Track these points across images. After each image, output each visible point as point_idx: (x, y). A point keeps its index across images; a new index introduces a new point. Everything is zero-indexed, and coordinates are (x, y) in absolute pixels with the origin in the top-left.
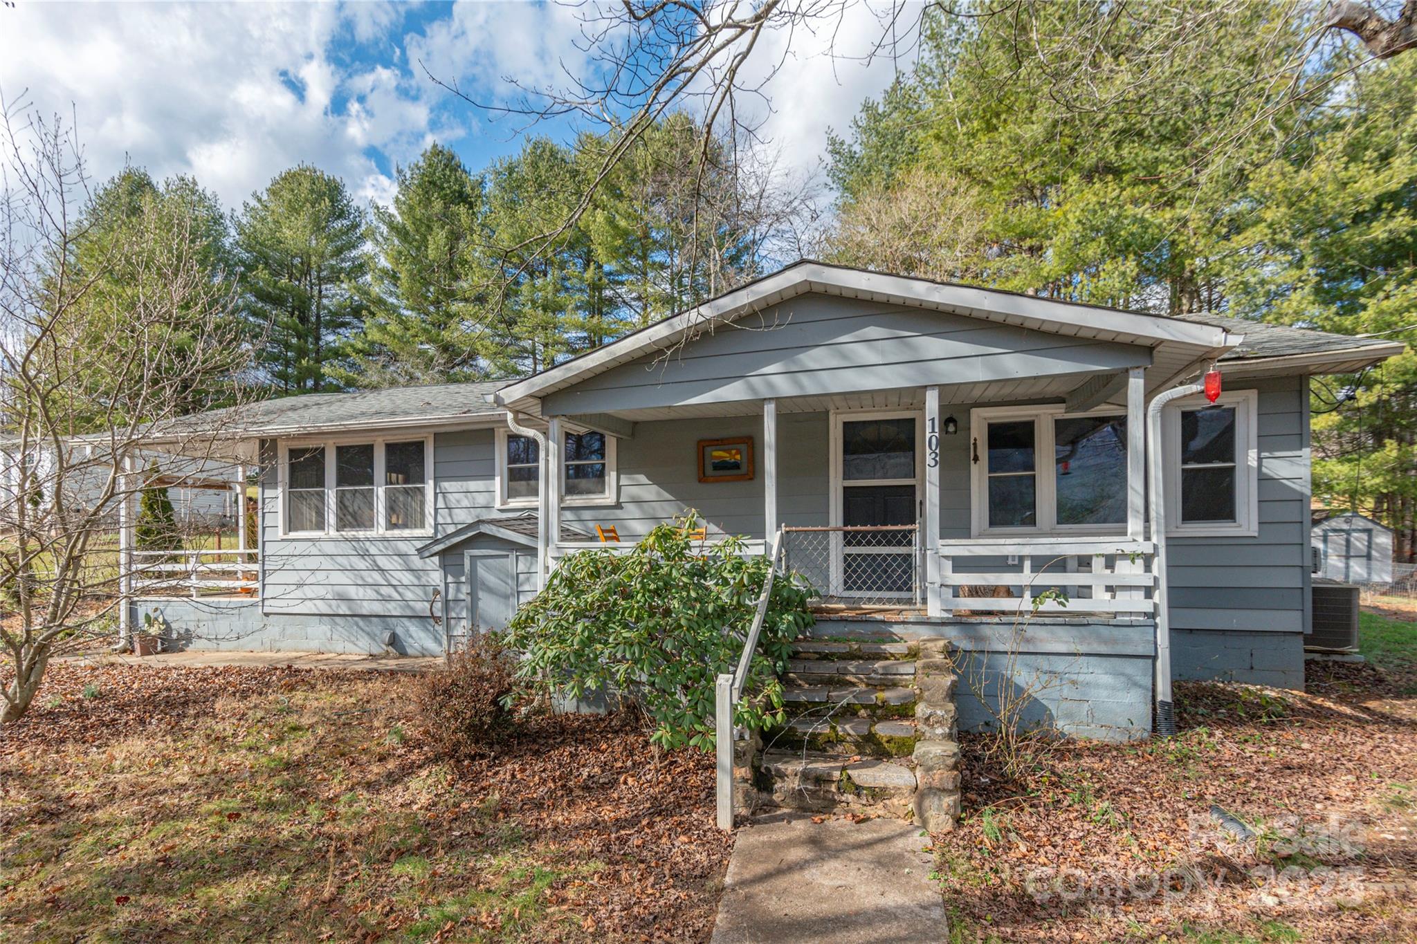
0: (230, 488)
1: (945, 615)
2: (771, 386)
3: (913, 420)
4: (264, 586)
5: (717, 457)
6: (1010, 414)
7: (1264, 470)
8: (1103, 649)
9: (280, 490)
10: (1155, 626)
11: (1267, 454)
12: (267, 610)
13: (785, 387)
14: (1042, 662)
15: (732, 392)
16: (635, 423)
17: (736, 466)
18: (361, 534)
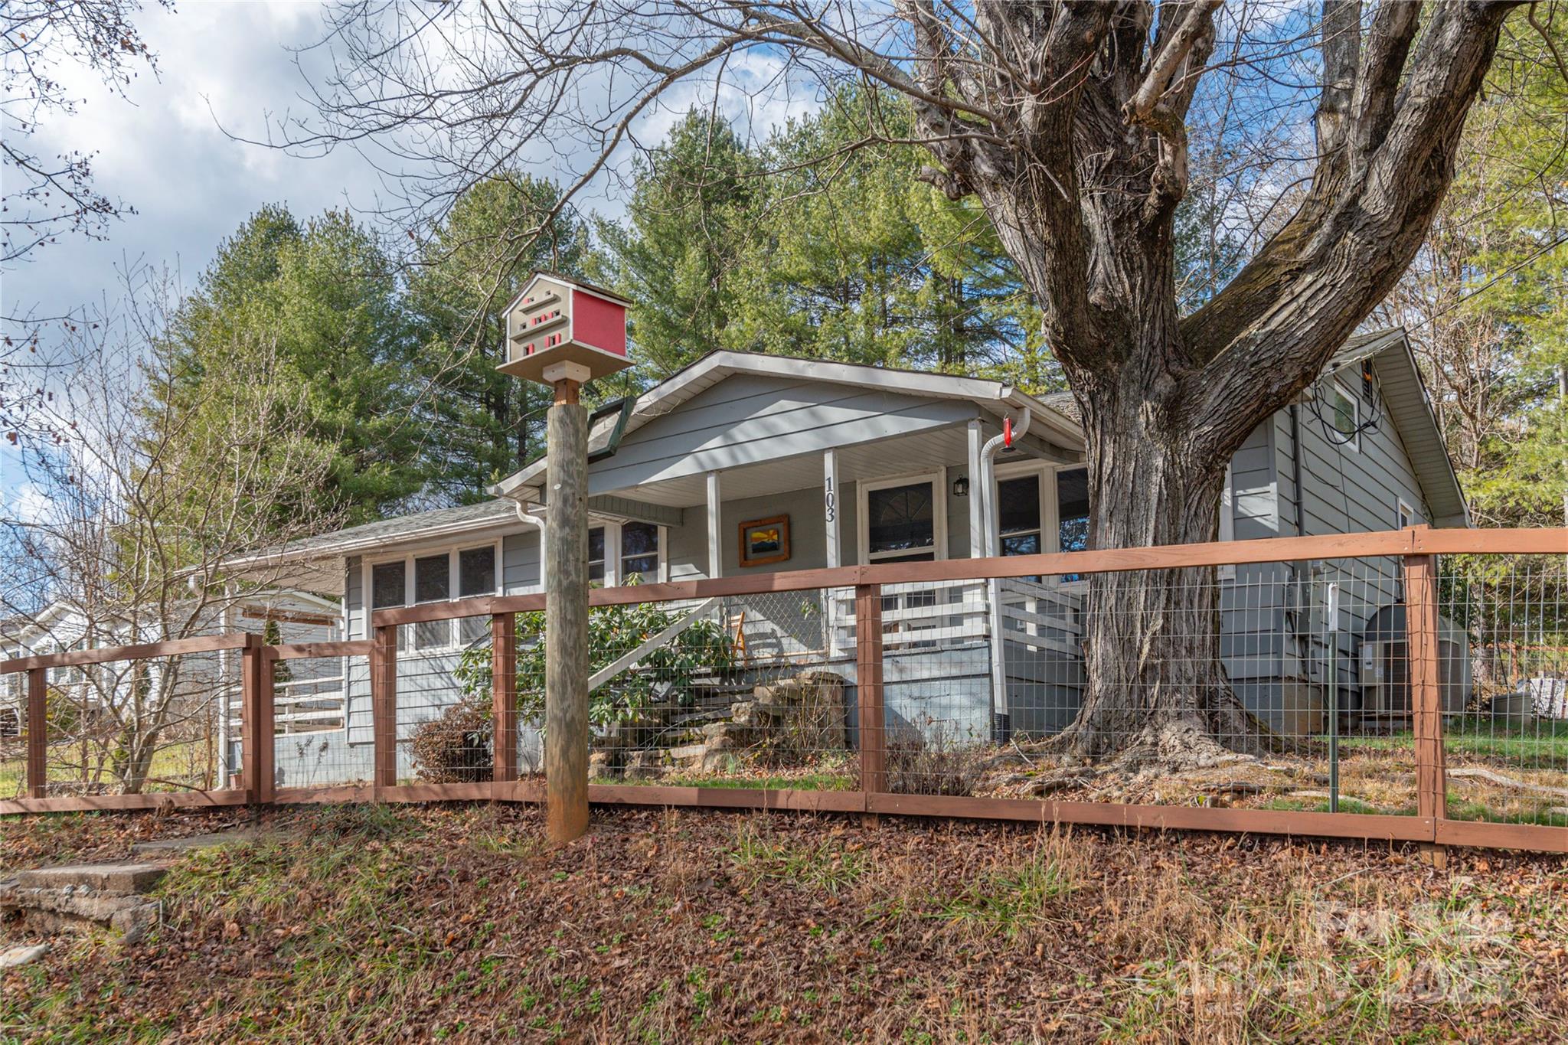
0: (332, 623)
1: (842, 654)
2: (714, 460)
3: (930, 484)
4: (349, 714)
5: (756, 539)
6: (1016, 470)
7: (1240, 509)
8: (955, 672)
9: (364, 609)
10: (990, 647)
11: (1241, 492)
12: (352, 740)
13: (724, 460)
14: (915, 689)
15: (684, 468)
16: (683, 510)
17: (774, 547)
18: (438, 651)
